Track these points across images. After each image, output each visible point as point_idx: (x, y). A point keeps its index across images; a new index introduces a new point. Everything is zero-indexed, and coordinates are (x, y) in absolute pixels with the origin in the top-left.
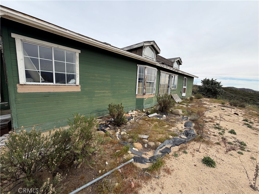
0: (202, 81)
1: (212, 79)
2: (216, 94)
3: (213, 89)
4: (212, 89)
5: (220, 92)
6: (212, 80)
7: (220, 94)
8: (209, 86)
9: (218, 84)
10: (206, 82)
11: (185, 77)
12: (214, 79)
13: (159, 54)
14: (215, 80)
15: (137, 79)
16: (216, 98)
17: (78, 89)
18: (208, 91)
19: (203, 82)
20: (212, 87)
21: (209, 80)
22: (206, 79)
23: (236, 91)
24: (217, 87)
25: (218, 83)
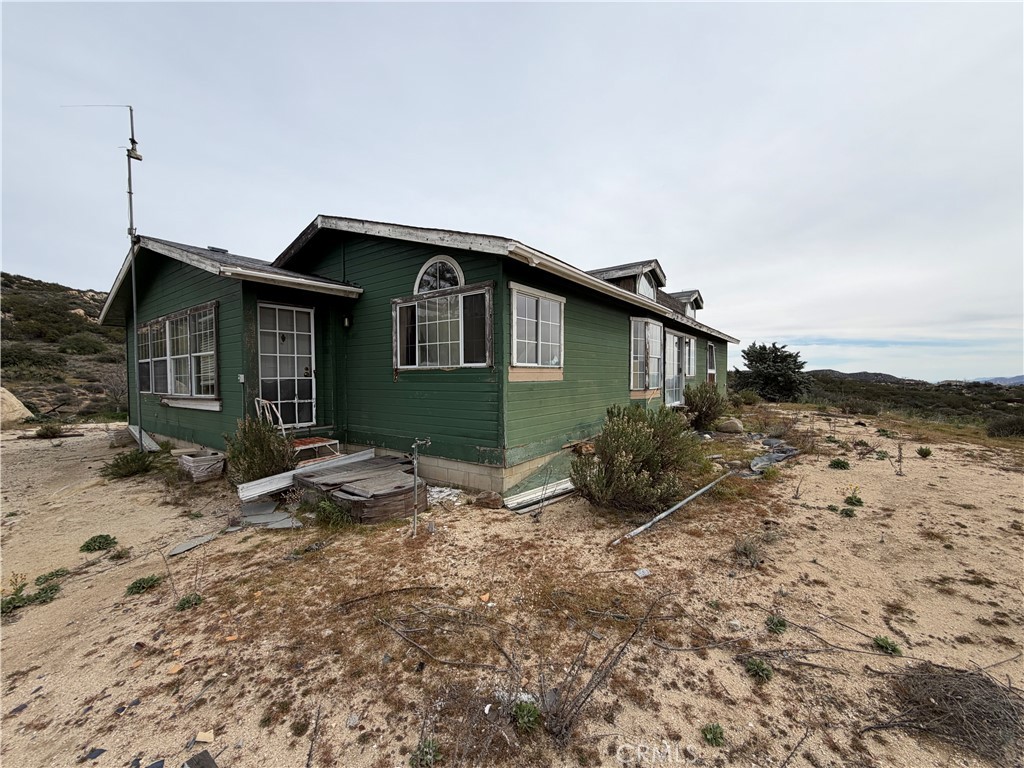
0: (744, 351)
1: (774, 345)
2: (790, 390)
3: (781, 375)
4: (776, 376)
5: (800, 383)
6: (775, 349)
7: (804, 390)
8: (769, 365)
9: (793, 357)
10: (755, 355)
11: (710, 343)
12: (778, 346)
13: (663, 289)
14: (783, 347)
15: (630, 351)
16: (795, 400)
17: (558, 376)
18: (766, 384)
19: (747, 354)
20: (778, 370)
21: (763, 348)
22: (754, 344)
23: (841, 383)
24: (790, 368)
25: (790, 355)
